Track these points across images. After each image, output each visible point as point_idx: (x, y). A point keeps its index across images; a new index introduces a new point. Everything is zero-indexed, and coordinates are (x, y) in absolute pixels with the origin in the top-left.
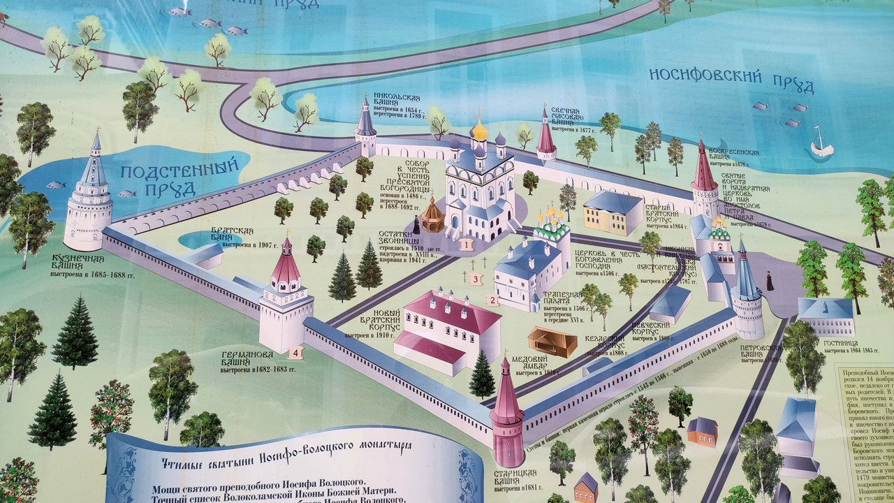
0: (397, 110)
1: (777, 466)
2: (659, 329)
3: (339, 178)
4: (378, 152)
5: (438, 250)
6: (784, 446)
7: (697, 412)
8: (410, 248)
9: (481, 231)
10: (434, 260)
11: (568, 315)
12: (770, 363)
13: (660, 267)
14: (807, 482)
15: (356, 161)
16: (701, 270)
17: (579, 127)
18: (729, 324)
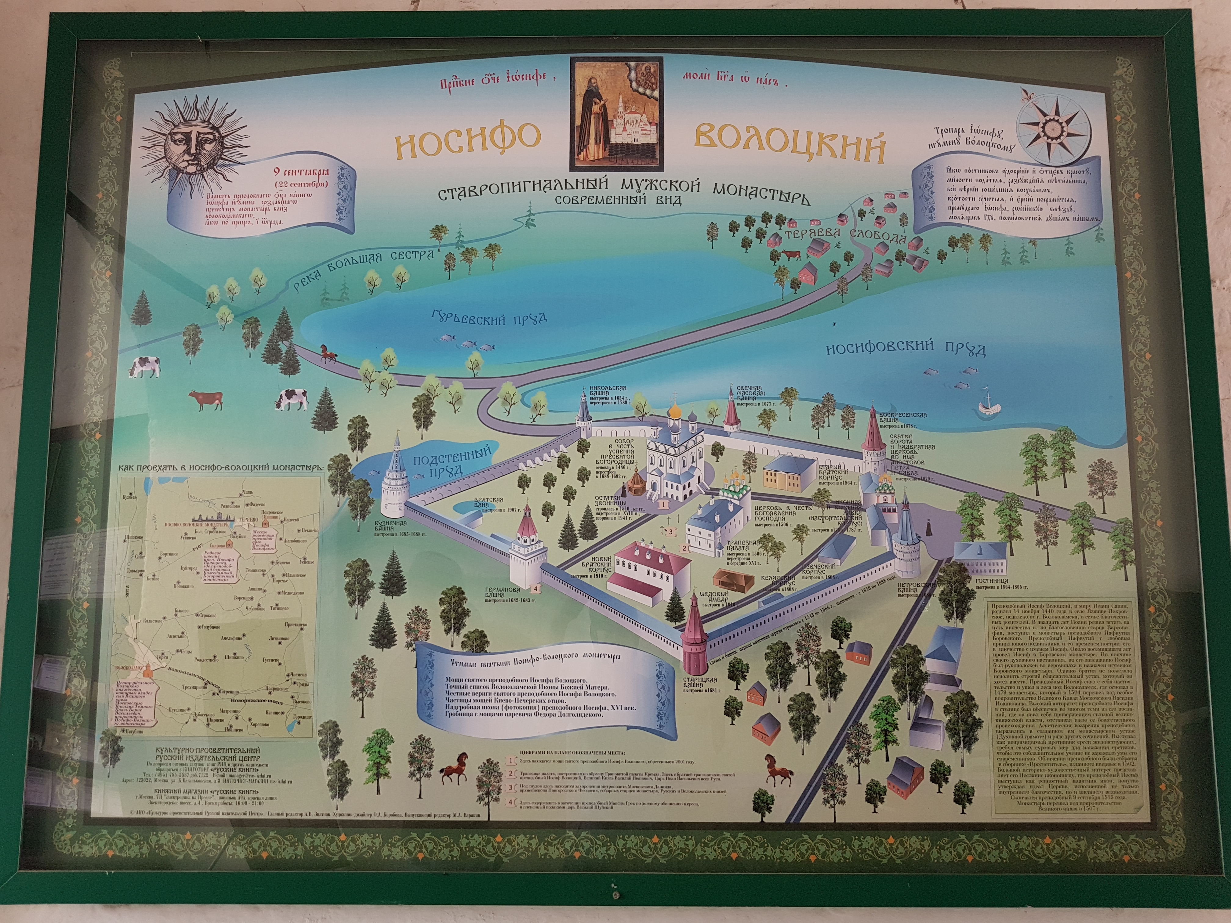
0: (608, 399)
1: (923, 681)
2: (826, 569)
3: (565, 456)
4: (594, 434)
5: (641, 509)
6: (930, 666)
7: (854, 637)
8: (619, 508)
9: (676, 493)
10: (638, 517)
11: (747, 559)
12: (924, 597)
13: (830, 518)
14: (949, 694)
15: (577, 442)
16: (867, 520)
17: (761, 402)
18: (889, 565)
